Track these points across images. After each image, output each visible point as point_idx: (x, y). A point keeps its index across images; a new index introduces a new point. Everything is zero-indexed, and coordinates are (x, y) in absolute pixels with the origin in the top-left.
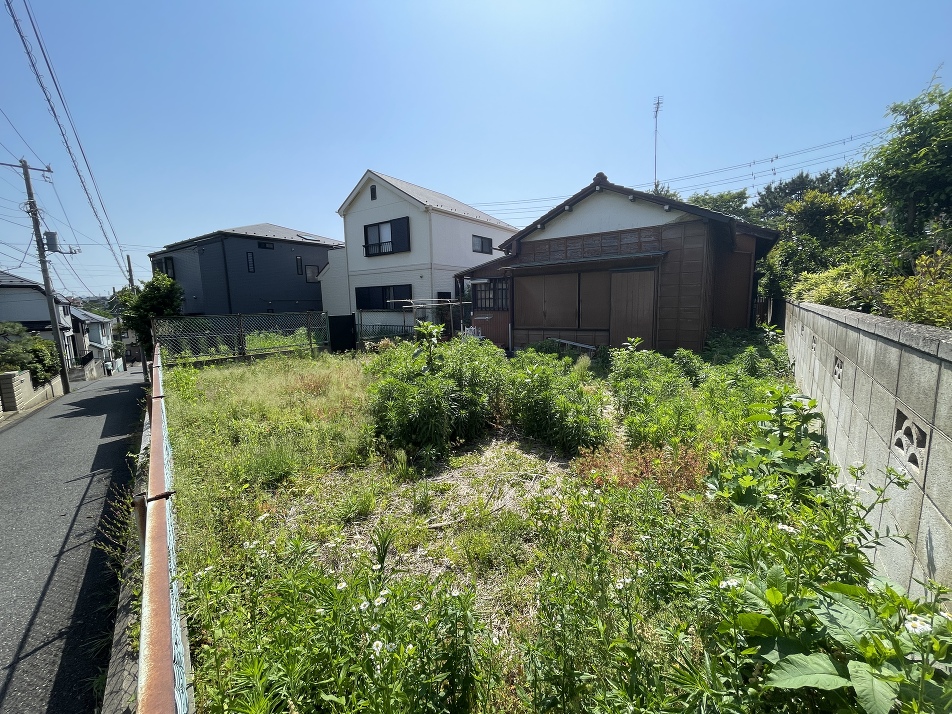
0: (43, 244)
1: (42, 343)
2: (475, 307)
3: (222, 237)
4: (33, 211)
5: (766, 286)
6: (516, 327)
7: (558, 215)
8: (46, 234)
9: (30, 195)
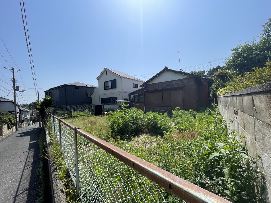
0: (15, 89)
1: (12, 117)
2: (135, 102)
3: (65, 86)
4: (14, 81)
5: (212, 94)
6: (146, 107)
7: (155, 77)
8: (16, 86)
9: (14, 76)
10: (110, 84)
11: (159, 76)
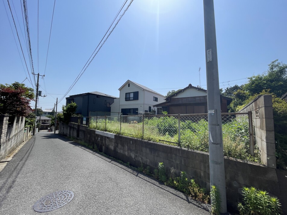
0: (38, 94)
3: (88, 94)
4: (38, 86)
7: (180, 93)
8: (39, 91)
9: (38, 81)
10: (132, 95)
11: (183, 92)
